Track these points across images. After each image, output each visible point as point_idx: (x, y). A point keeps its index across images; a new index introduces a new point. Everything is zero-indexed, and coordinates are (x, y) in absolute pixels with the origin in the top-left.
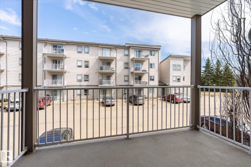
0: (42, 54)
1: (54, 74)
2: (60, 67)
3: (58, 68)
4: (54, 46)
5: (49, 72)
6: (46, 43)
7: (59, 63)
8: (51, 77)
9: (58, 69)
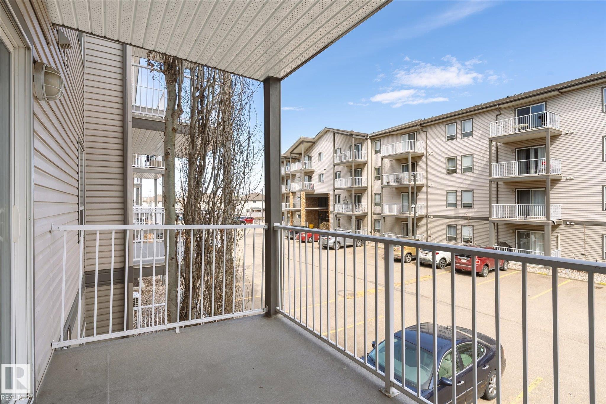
0: (487, 141)
1: (521, 187)
2: (540, 167)
3: (533, 170)
4: (520, 113)
5: (509, 183)
6: (499, 109)
7: (536, 156)
8: (513, 197)
9: (533, 174)
